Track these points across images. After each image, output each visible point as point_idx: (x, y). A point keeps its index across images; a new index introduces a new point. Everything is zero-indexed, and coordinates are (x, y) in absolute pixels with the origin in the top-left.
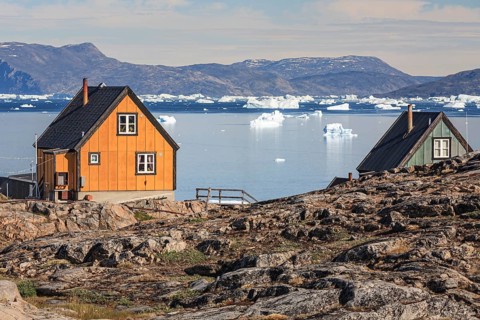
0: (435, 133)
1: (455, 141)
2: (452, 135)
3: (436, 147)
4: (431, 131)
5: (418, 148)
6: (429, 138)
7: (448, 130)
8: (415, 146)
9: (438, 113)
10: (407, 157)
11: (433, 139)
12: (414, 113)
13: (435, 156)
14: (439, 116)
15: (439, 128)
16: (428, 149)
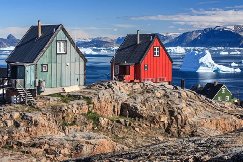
0: (58, 37)
1: (69, 43)
2: (67, 39)
3: (58, 46)
4: (56, 36)
5: (48, 47)
6: (54, 41)
7: (65, 36)
8: (47, 45)
9: (59, 25)
10: (42, 53)
11: (56, 41)
12: (42, 26)
13: (58, 52)
14: (60, 27)
15: (60, 35)
16: (54, 48)
